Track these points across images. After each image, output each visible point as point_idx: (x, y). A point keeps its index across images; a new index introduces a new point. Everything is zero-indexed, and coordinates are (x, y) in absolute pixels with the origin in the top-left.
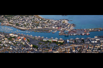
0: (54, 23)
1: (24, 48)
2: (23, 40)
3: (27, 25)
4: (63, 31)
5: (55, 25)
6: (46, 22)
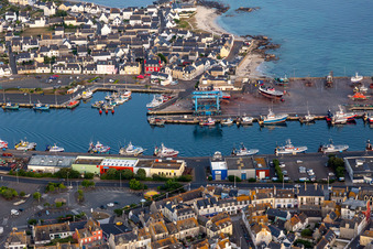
0: (106, 30)
4: (182, 96)
5: (114, 47)
6: (41, 23)
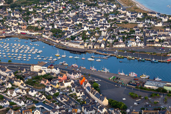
1: (79, 111)
2: (78, 85)
3: (92, 34)
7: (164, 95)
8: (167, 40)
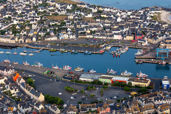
0: (119, 20)
1: (15, 109)
2: (11, 81)
3: (22, 27)
4: (151, 50)
5: (122, 27)
6: (90, 16)
7: (99, 87)
8: (99, 31)
